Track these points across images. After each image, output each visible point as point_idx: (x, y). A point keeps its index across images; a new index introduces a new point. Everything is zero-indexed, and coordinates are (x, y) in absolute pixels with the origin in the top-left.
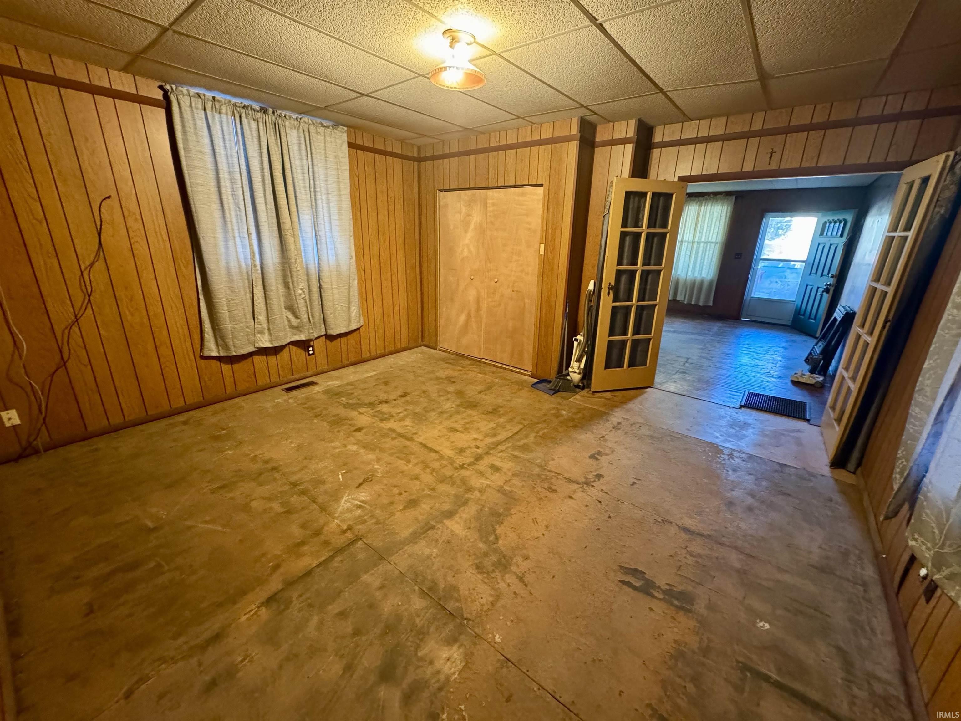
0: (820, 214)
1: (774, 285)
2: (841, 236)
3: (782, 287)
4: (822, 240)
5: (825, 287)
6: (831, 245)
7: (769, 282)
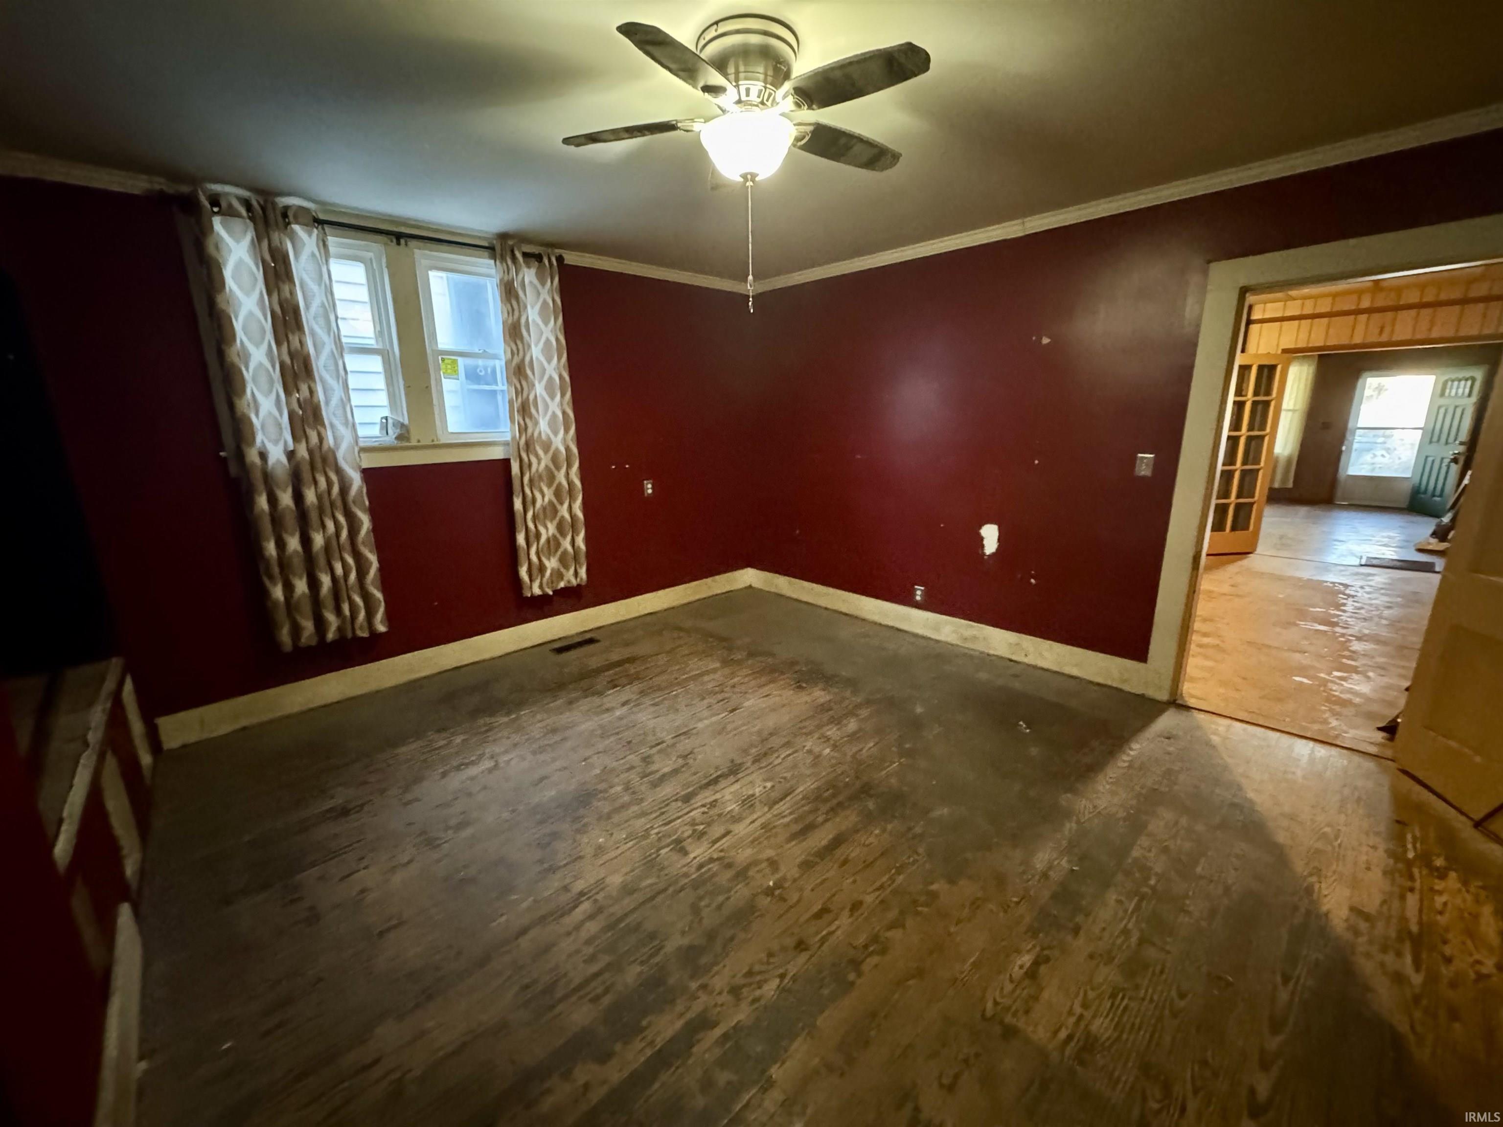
0: (1438, 371)
1: (1379, 459)
2: (1470, 395)
3: (1391, 460)
4: (1442, 401)
5: (1452, 457)
6: (1456, 407)
7: (1372, 456)
